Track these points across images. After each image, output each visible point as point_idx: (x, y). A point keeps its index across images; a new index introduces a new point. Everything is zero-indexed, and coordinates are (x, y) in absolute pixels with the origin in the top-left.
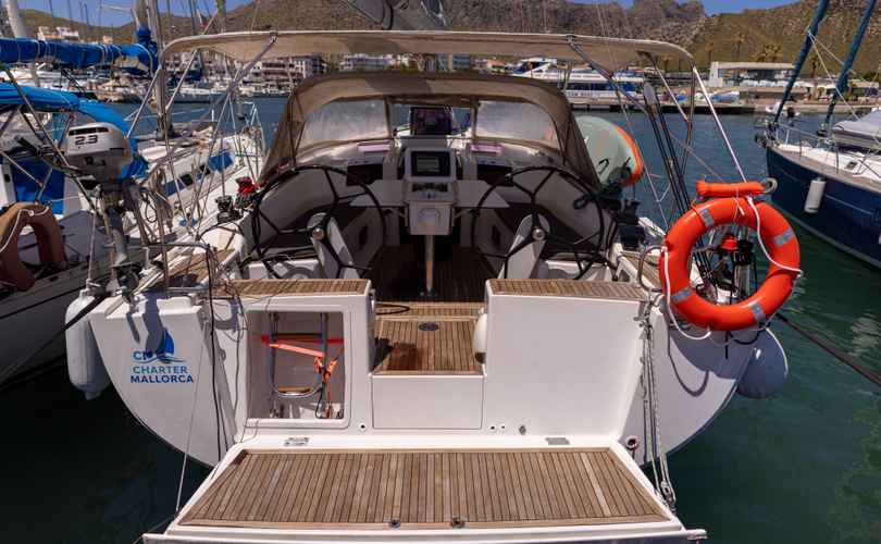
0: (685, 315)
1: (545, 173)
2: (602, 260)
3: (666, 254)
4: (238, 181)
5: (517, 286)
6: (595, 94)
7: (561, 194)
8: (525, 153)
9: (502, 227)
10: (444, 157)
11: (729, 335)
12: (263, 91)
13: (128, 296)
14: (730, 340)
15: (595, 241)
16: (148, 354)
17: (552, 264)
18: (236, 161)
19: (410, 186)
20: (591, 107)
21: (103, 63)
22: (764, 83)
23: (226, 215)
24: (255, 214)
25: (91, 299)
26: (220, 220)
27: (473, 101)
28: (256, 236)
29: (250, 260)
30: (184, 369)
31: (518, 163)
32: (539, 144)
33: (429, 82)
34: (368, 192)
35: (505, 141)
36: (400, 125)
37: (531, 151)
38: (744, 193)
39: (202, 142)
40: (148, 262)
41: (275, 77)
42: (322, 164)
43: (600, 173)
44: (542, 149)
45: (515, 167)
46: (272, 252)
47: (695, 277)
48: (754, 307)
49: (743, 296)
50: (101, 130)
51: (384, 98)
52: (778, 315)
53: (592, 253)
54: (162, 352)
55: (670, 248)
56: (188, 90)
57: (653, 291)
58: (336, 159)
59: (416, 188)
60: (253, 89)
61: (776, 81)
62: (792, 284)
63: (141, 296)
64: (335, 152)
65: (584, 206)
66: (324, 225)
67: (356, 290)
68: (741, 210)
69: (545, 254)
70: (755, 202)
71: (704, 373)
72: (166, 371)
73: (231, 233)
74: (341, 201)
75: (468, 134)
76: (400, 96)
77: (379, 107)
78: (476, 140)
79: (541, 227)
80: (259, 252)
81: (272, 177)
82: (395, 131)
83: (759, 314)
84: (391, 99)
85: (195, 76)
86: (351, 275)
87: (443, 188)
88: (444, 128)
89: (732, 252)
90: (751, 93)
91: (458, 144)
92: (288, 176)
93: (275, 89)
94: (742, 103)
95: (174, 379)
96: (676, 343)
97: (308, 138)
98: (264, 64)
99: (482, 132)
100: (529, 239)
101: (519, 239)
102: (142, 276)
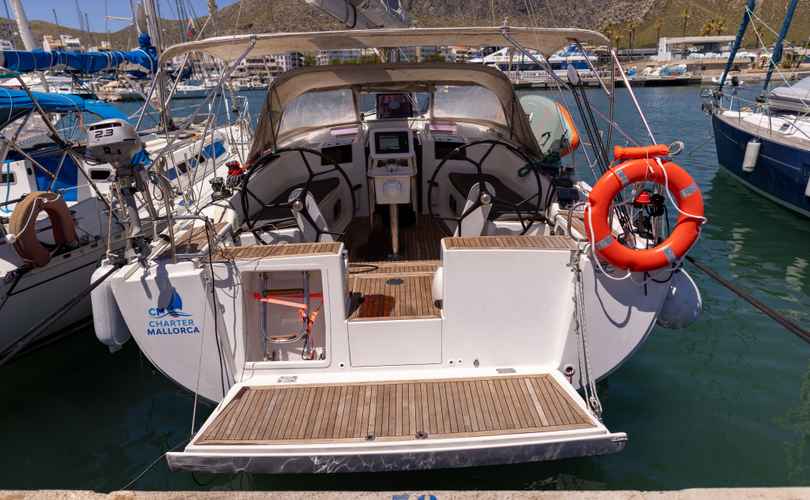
0: (609, 260)
1: (489, 145)
2: (542, 219)
3: (590, 209)
4: (228, 165)
5: (466, 242)
7: (506, 164)
8: (478, 130)
9: (458, 196)
10: (402, 136)
11: (646, 275)
12: (248, 85)
13: (143, 262)
14: (648, 279)
15: (534, 201)
16: (161, 310)
17: (499, 224)
18: (229, 148)
19: (376, 163)
21: (109, 68)
23: (219, 193)
24: (244, 192)
25: (111, 267)
26: (214, 198)
27: (430, 87)
28: (245, 211)
29: (241, 231)
30: (191, 322)
31: (469, 139)
32: (489, 122)
33: (389, 71)
34: (338, 168)
35: (460, 120)
36: (367, 111)
37: (483, 129)
39: (197, 134)
40: (156, 235)
41: (258, 72)
42: (301, 146)
43: (543, 145)
44: (492, 126)
45: (467, 142)
46: (260, 224)
47: (617, 227)
48: (666, 251)
49: (660, 241)
50: (116, 125)
51: (352, 87)
52: (687, 257)
53: (532, 213)
54: (172, 308)
55: (593, 203)
56: (181, 87)
57: (582, 240)
58: (311, 142)
59: (381, 164)
62: (698, 230)
63: (153, 263)
64: (311, 137)
65: (527, 173)
66: (302, 198)
67: (331, 251)
68: (651, 169)
69: (493, 216)
70: (664, 162)
71: (627, 308)
72: (177, 323)
73: (223, 209)
74: (315, 179)
75: (427, 116)
76: (364, 85)
77: (346, 94)
78: (434, 121)
79: (488, 193)
80: (248, 224)
81: (258, 160)
82: (363, 115)
83: (671, 256)
84: (357, 88)
85: (187, 75)
86: (326, 239)
87: (404, 163)
88: (406, 111)
89: (646, 205)
90: (698, 65)
91: (418, 124)
92: (270, 159)
93: (258, 83)
94: (689, 75)
95: (183, 330)
96: (602, 284)
97: (287, 124)
98: (248, 61)
99: (439, 113)
100: (478, 204)
101: (469, 204)
102: (152, 247)
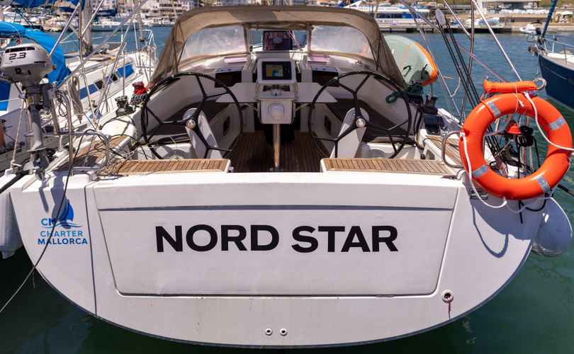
0: (482, 189)
1: (364, 76)
2: (412, 143)
3: (464, 138)
4: (133, 85)
5: (345, 163)
6: (395, 21)
7: (376, 92)
8: (348, 62)
9: (332, 118)
10: (287, 66)
11: (521, 204)
12: (160, 23)
13: (40, 174)
14: (523, 208)
15: (405, 127)
16: (54, 221)
17: (373, 146)
18: (137, 71)
19: (262, 88)
20: (393, 30)
21: (46, 4)
22: (517, 11)
23: (122, 110)
24: (145, 108)
25: (14, 176)
26: (118, 113)
27: (308, 26)
28: (144, 127)
29: (138, 144)
30: (80, 233)
31: (342, 69)
32: (357, 56)
33: (275, 12)
34: (229, 92)
35: (332, 54)
36: (254, 44)
37: (352, 61)
38: (521, 90)
39: (112, 58)
40: (61, 147)
41: (169, 13)
42: (198, 72)
43: (405, 76)
44: (360, 60)
45: (340, 72)
46: (157, 138)
47: (488, 156)
48: (540, 180)
49: (529, 171)
50: (29, 48)
51: (243, 24)
52: (559, 186)
53: (404, 137)
54: (65, 219)
55: (467, 133)
56: (105, 22)
57: (456, 167)
58: (208, 68)
59: (266, 89)
60: (153, 22)
61: (525, 9)
62: (568, 161)
63: (52, 174)
64: (207, 64)
65: (394, 101)
66: (195, 117)
67: (218, 168)
68: (521, 103)
69: (367, 138)
70: (532, 96)
71: (505, 235)
72: (66, 234)
73: (126, 124)
74: (208, 99)
75: (305, 49)
76: (255, 23)
77: (239, 30)
78: (311, 53)
79: (362, 117)
80: (145, 138)
81: (160, 81)
82: (251, 48)
83: (544, 185)
84: (247, 25)
85: (112, 13)
86: (216, 155)
87: (287, 88)
88: (287, 45)
89: (517, 135)
90: (508, 18)
91: (297, 56)
92: (171, 81)
93: (168, 21)
94: (502, 26)
95: (72, 241)
96: (478, 211)
97: (188, 53)
98: (160, 5)
99: (315, 48)
100: (354, 127)
101: (345, 127)
102: (56, 157)
